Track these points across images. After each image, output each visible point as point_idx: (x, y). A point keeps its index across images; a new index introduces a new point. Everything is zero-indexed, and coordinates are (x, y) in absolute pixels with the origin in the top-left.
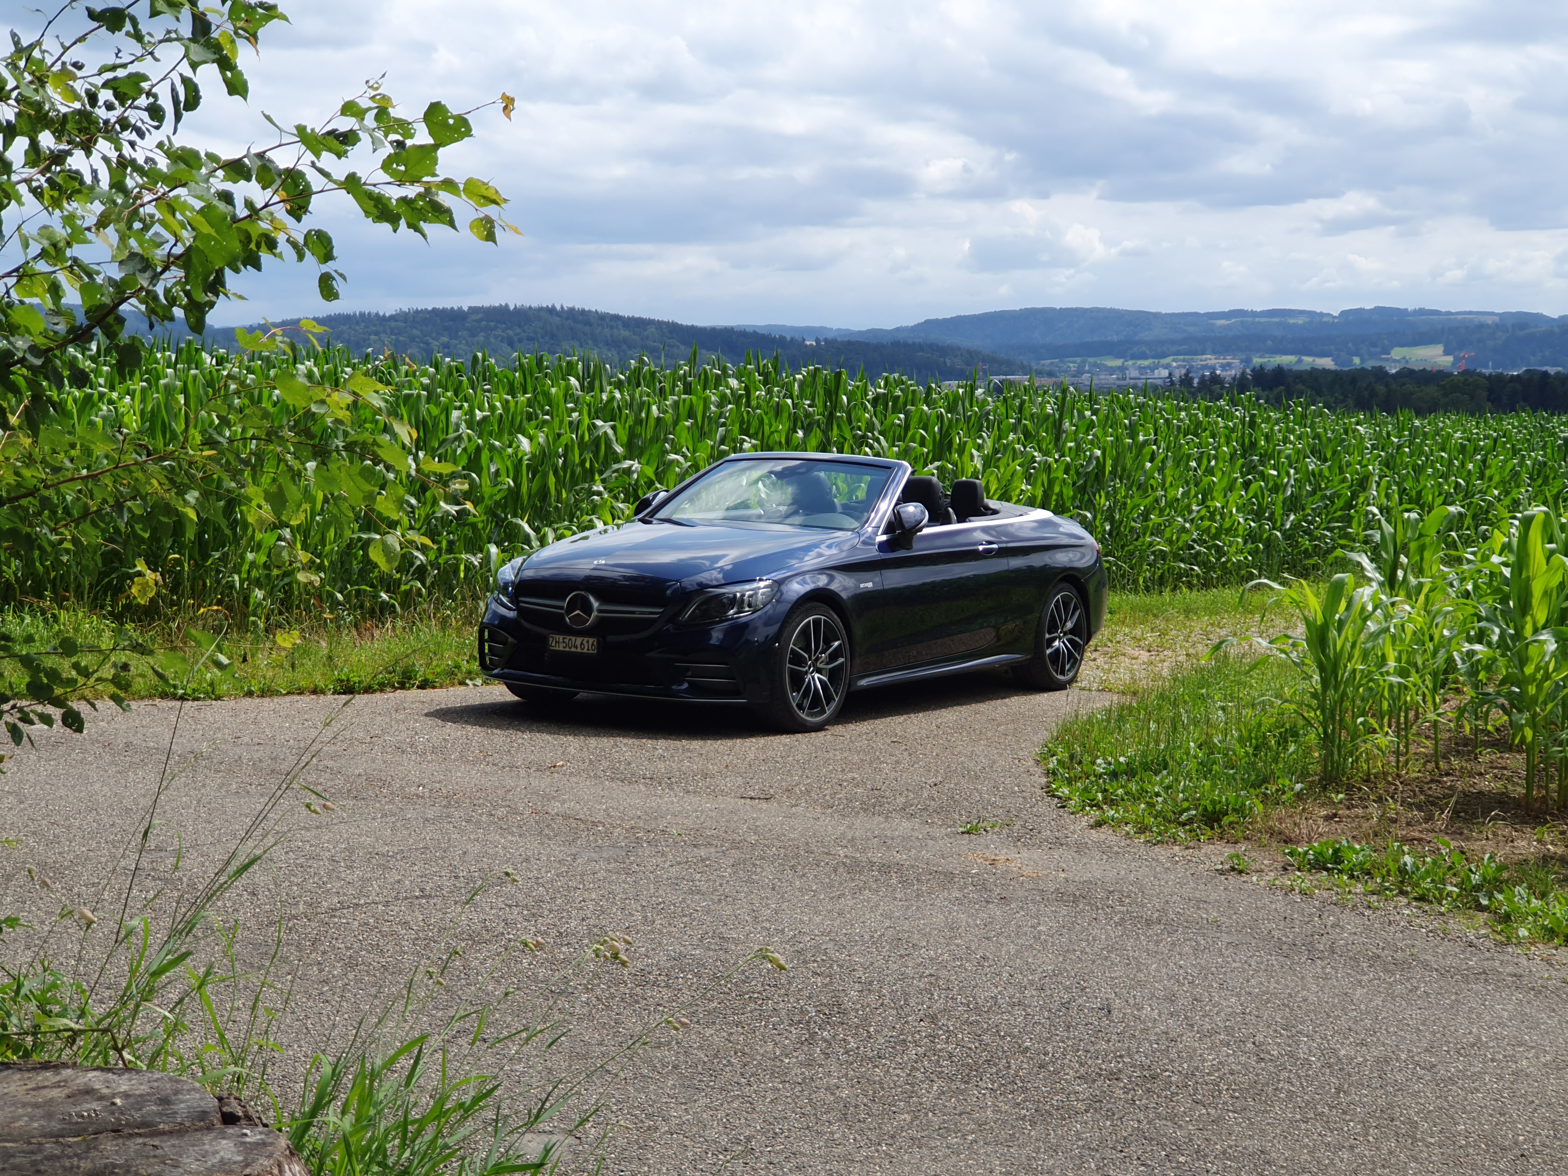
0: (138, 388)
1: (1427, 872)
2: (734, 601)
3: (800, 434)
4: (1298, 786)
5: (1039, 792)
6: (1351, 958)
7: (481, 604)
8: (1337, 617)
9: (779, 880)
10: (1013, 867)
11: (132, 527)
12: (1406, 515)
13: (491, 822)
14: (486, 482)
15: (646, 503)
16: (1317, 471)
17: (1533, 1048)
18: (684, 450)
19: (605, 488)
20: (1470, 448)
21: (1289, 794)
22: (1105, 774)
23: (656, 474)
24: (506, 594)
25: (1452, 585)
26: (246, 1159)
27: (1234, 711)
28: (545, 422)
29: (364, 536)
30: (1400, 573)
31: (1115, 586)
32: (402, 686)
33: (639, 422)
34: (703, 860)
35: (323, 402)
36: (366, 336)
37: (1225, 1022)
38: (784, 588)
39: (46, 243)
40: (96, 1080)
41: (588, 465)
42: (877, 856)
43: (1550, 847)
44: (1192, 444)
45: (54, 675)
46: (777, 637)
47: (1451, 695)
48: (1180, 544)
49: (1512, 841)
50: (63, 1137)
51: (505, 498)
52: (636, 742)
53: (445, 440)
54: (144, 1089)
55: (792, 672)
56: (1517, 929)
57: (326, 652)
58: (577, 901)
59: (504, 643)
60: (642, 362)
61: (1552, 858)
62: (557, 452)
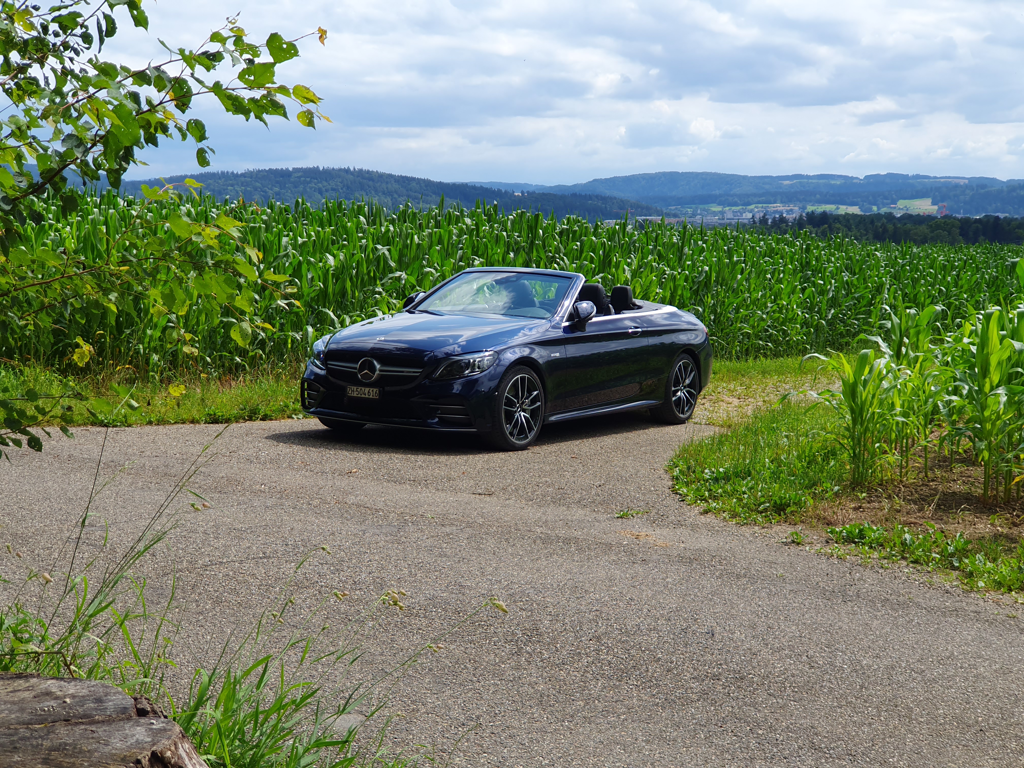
0: (75, 221)
1: (920, 545)
2: (468, 365)
3: (512, 255)
4: (836, 488)
5: (667, 491)
6: (870, 601)
7: (302, 365)
8: (863, 378)
9: (498, 548)
10: (651, 540)
11: (74, 316)
12: (908, 311)
13: (309, 509)
14: (305, 285)
15: (411, 300)
16: (849, 280)
17: (987, 659)
18: (436, 265)
19: (383, 290)
20: (949, 266)
21: (830, 493)
22: (710, 479)
23: (417, 281)
24: (319, 359)
25: (937, 357)
26: (153, 740)
27: (794, 438)
28: (344, 246)
29: (224, 320)
30: (904, 350)
31: (717, 356)
32: (250, 419)
33: (406, 246)
34: (448, 535)
35: (200, 234)
36: (225, 187)
37: (788, 642)
38: (502, 357)
39: (13, 127)
40: (52, 685)
41: (372, 274)
42: (562, 533)
43: (999, 528)
44: (768, 263)
45: (22, 413)
46: (497, 388)
47: (936, 428)
48: (759, 328)
49: (974, 525)
50: (32, 724)
51: (318, 295)
52: (404, 456)
53: (277, 257)
54: (85, 692)
55: (507, 412)
56: (977, 582)
57: (200, 395)
58: (366, 561)
59: (318, 391)
60: (407, 206)
61: (1000, 536)
62: (352, 266)
